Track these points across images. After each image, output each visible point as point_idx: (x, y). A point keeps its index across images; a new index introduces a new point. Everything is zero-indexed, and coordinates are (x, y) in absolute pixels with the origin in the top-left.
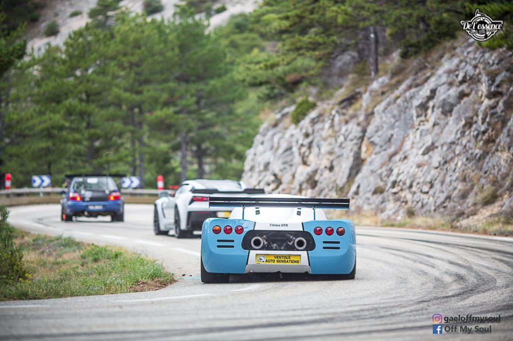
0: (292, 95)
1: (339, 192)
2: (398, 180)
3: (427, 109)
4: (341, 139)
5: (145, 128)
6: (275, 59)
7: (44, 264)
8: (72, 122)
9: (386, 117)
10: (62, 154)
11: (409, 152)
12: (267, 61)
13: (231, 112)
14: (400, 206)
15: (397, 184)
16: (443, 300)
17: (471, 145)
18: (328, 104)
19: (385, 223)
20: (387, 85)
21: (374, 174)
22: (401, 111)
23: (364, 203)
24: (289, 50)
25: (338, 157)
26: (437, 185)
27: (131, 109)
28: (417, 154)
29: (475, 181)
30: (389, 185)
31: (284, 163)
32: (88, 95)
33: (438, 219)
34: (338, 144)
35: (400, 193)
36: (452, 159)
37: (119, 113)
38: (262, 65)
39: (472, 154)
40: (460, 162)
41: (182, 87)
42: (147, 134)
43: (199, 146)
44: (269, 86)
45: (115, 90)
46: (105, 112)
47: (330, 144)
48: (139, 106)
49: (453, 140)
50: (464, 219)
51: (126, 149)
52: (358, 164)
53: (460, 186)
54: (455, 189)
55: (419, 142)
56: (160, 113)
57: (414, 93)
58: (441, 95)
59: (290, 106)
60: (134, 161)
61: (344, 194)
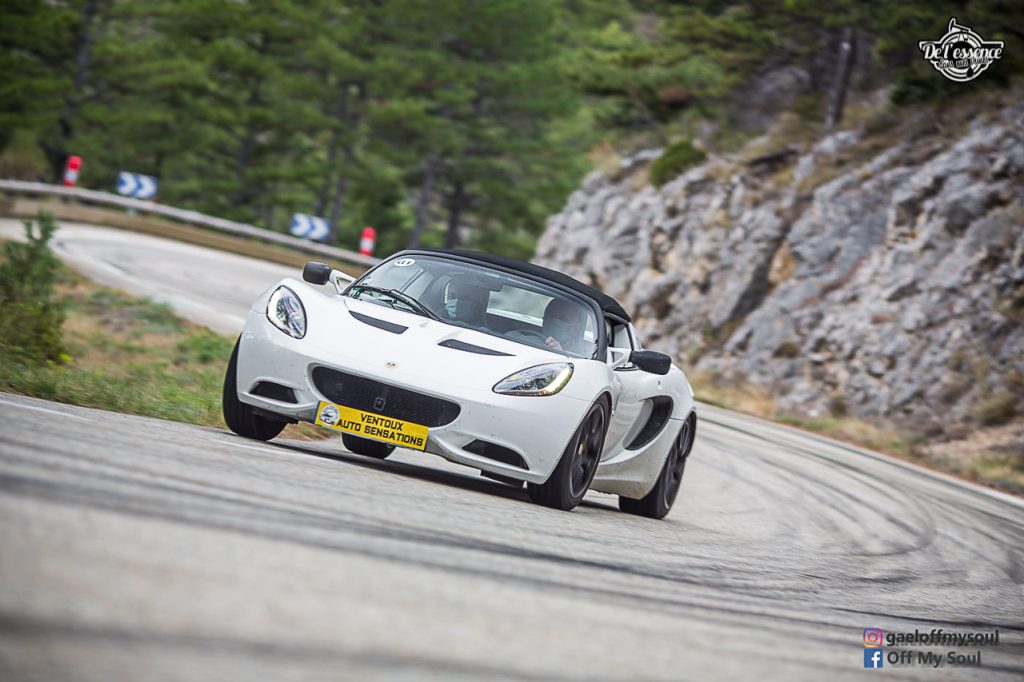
0: (661, 128)
1: (710, 338)
2: (830, 339)
3: (917, 213)
4: (738, 233)
5: (364, 127)
6: (646, 50)
7: (102, 345)
8: (223, 83)
9: (836, 211)
10: (190, 143)
11: (863, 290)
12: (629, 49)
13: (536, 135)
14: (822, 390)
15: (825, 346)
16: (854, 584)
17: (988, 302)
18: (729, 161)
19: (784, 417)
20: (850, 150)
21: (785, 317)
22: (865, 207)
23: (753, 368)
24: (678, 39)
25: (724, 268)
26: (903, 366)
27: (344, 85)
28: (878, 297)
29: (979, 374)
30: (810, 344)
31: (617, 256)
32: (267, 38)
33: (889, 431)
34: (729, 243)
35: (827, 365)
36: (944, 321)
37: (320, 88)
38: (617, 56)
39: (985, 320)
40: (957, 331)
41: (453, 66)
42: (365, 140)
43: (459, 186)
44: (621, 99)
45: (323, 41)
46: (290, 80)
47: (714, 240)
48: (361, 82)
49: (955, 285)
50: (940, 442)
51: (318, 161)
52: (759, 290)
53: (947, 378)
54: (936, 380)
55: (887, 274)
56: (397, 105)
57: (900, 175)
58: (953, 193)
59: (652, 146)
60: (326, 188)
61: (718, 343)
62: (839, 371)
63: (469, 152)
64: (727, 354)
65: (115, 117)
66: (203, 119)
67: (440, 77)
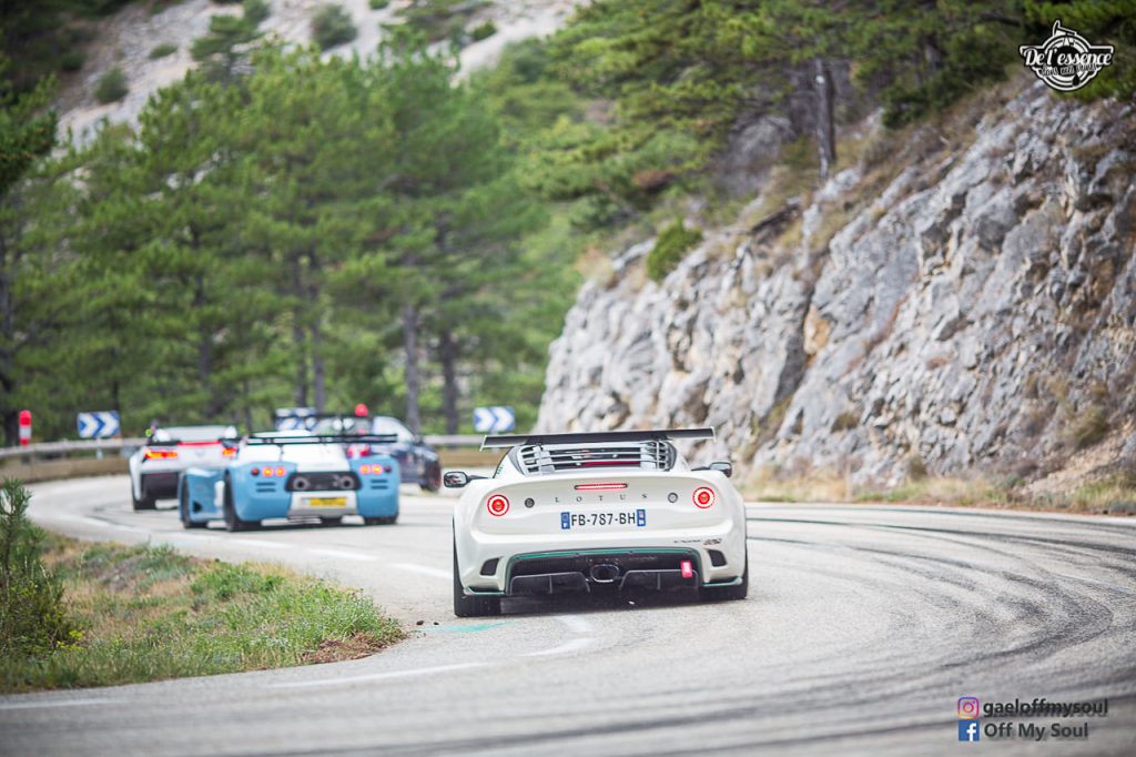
0: (646, 217)
1: (758, 430)
2: (888, 398)
3: (946, 238)
4: (759, 309)
5: (325, 299)
6: (607, 138)
7: (110, 609)
8: (161, 291)
9: (857, 259)
10: (142, 361)
11: (911, 335)
12: (589, 142)
13: (513, 258)
14: (894, 455)
15: (885, 407)
16: (996, 662)
17: (1047, 315)
18: (728, 234)
19: (861, 495)
20: (856, 189)
21: (834, 387)
22: (888, 245)
23: (813, 450)
24: (637, 118)
25: (753, 350)
26: (975, 408)
27: (293, 257)
28: (928, 339)
29: (1059, 394)
30: (869, 408)
31: (635, 368)
32: (196, 232)
33: (979, 482)
34: (752, 322)
35: (893, 427)
36: (1005, 347)
37: (266, 268)
38: (578, 152)
39: (1049, 334)
40: (1023, 353)
41: (405, 207)
42: (329, 312)
43: (445, 336)
44: (595, 198)
45: (256, 217)
46: (233, 267)
47: (735, 323)
48: (310, 251)
49: (1007, 305)
50: (1036, 479)
51: (284, 347)
52: (797, 366)
53: (1025, 407)
54: (1014, 413)
55: (930, 312)
56: (356, 265)
57: (917, 203)
58: (977, 207)
59: (643, 240)
60: (303, 374)
61: (770, 433)
62: (907, 430)
63: (446, 296)
64: (782, 442)
67: (394, 223)
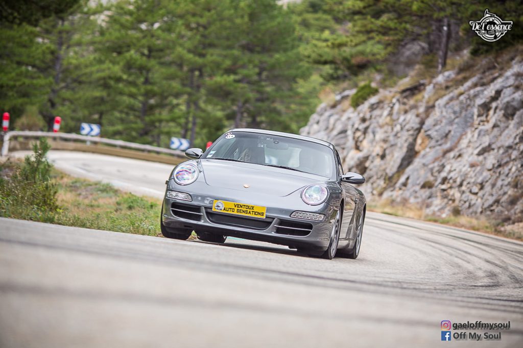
0: (355, 79)
1: (387, 182)
2: (449, 177)
3: (489, 109)
4: (398, 128)
5: (203, 91)
6: (344, 39)
8: (130, 75)
9: (447, 112)
10: (115, 106)
11: (465, 151)
12: (335, 39)
13: (291, 89)
14: (447, 203)
15: (447, 181)
18: (390, 92)
19: (429, 218)
20: (452, 81)
21: (426, 168)
22: (462, 109)
23: (411, 195)
24: (359, 32)
25: (392, 146)
26: (488, 188)
27: (192, 70)
28: (472, 154)
30: (439, 180)
32: (150, 50)
33: (483, 221)
34: (394, 133)
35: (449, 191)
36: (507, 163)
37: (179, 73)
38: (329, 44)
40: (514, 168)
41: (246, 57)
42: (204, 98)
44: (333, 66)
45: (179, 49)
46: (164, 70)
47: (386, 132)
48: (200, 69)
49: (511, 144)
50: (510, 224)
51: (181, 110)
52: (411, 155)
53: (511, 192)
54: (505, 193)
55: (476, 142)
56: (219, 79)
57: (478, 91)
58: (506, 97)
59: (351, 88)
60: (187, 123)
61: (392, 184)
62: (455, 193)
63: (258, 100)
64: (397, 189)
65: (77, 96)
66: (121, 93)
67: (240, 63)
